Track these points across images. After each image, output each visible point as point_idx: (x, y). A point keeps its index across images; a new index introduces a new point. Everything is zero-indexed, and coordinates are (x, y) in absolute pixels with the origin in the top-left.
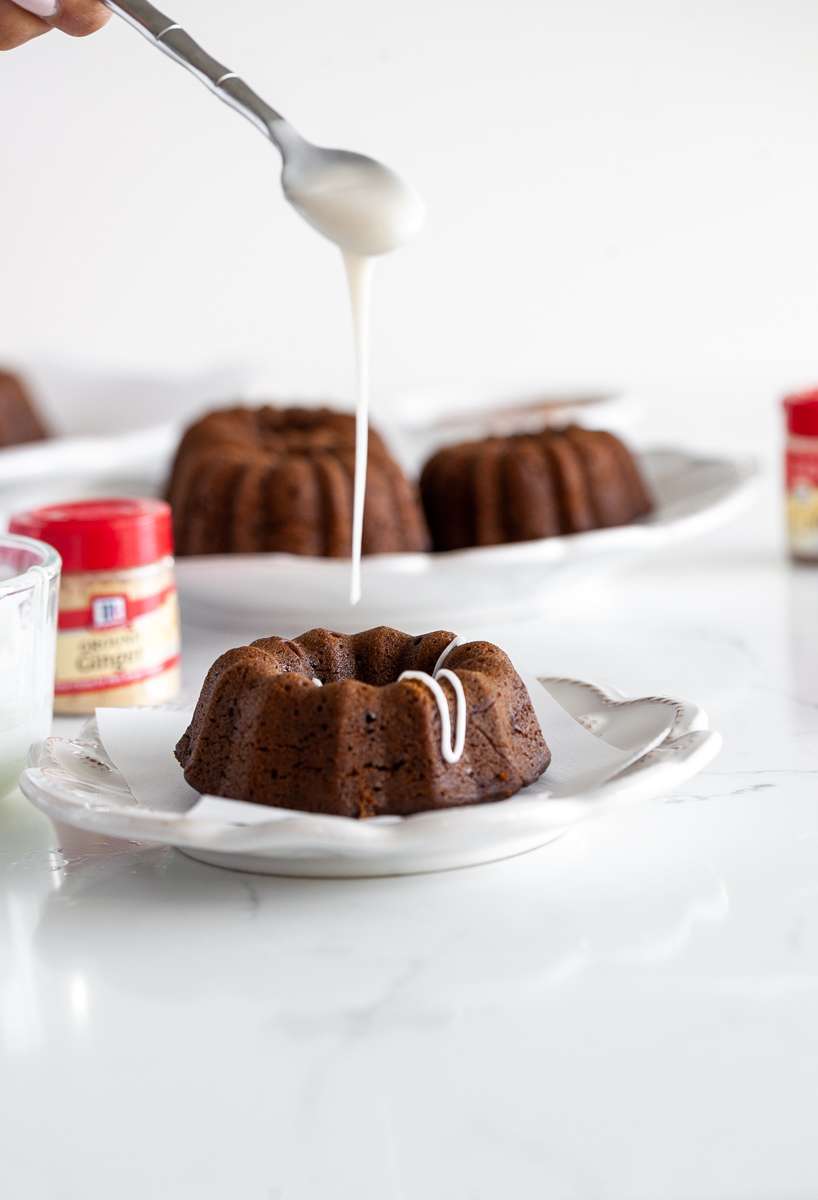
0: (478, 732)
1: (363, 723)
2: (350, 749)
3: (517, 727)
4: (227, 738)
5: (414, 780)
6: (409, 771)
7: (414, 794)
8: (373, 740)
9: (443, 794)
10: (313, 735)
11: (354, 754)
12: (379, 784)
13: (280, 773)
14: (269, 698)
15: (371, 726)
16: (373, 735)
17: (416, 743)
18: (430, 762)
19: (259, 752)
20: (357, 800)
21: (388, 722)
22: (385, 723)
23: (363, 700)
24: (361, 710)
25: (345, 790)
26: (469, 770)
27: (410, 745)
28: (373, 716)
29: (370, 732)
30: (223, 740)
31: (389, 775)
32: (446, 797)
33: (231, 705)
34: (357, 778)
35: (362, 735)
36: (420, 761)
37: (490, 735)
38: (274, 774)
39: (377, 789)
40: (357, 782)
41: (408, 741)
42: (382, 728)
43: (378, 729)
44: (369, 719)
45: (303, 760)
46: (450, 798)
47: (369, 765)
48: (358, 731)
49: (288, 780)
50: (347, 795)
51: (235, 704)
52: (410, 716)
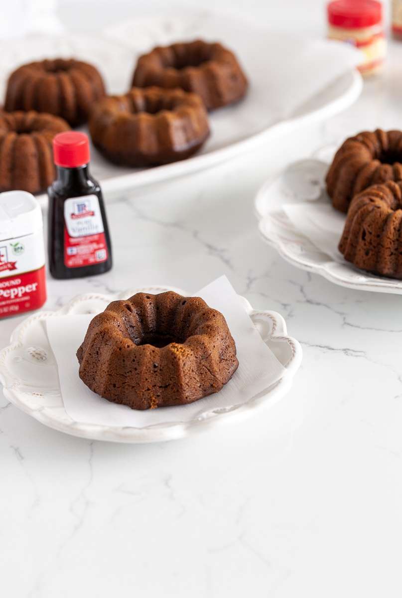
0: (204, 367)
1: (152, 368)
2: (146, 379)
3: (222, 357)
4: (96, 363)
5: (174, 392)
6: (172, 388)
7: (174, 398)
8: (156, 375)
9: (187, 398)
10: (130, 371)
11: (148, 382)
12: (159, 394)
13: (117, 386)
14: (112, 353)
15: (156, 369)
16: (156, 373)
17: (175, 377)
18: (181, 385)
19: (108, 376)
20: (150, 401)
21: (163, 368)
22: (162, 368)
23: (152, 358)
24: (152, 363)
25: (144, 397)
26: (199, 385)
27: (172, 377)
28: (157, 365)
29: (155, 372)
30: (94, 364)
31: (163, 389)
32: (188, 399)
33: (97, 350)
34: (149, 391)
35: (152, 373)
36: (177, 384)
37: (209, 368)
38: (114, 386)
39: (158, 396)
40: (149, 393)
41: (172, 376)
42: (161, 370)
43: (159, 370)
44: (155, 366)
45: (126, 381)
46: (190, 399)
47: (154, 386)
48: (150, 372)
49: (120, 389)
50: (145, 399)
51: (99, 350)
52: (173, 365)
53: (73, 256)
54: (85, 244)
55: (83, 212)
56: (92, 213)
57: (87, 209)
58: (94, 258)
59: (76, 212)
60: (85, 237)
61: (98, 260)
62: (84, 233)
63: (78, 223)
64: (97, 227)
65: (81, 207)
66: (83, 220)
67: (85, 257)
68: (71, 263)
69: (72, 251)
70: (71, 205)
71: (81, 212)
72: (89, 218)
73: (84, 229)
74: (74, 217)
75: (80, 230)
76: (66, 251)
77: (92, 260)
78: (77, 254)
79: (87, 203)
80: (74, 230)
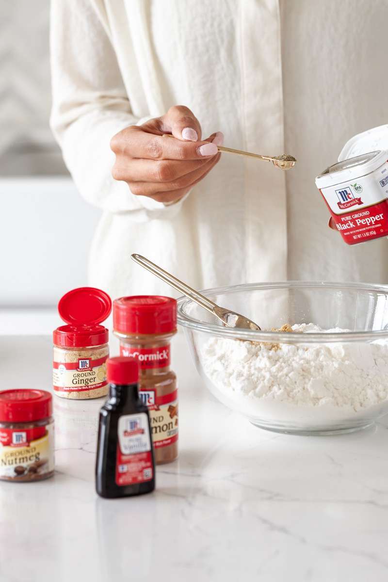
53: (124, 474)
54: (134, 462)
55: (135, 429)
56: (141, 431)
57: (139, 426)
58: (142, 476)
59: (129, 430)
60: (135, 454)
61: (145, 478)
62: (134, 450)
63: (130, 440)
64: (145, 445)
65: (133, 424)
66: (134, 437)
67: (134, 475)
68: (121, 481)
69: (123, 469)
70: (124, 422)
71: (133, 429)
72: (139, 436)
73: (135, 446)
74: (126, 434)
75: (131, 447)
76: (118, 469)
77: (140, 478)
78: (128, 471)
79: (138, 421)
80: (126, 448)
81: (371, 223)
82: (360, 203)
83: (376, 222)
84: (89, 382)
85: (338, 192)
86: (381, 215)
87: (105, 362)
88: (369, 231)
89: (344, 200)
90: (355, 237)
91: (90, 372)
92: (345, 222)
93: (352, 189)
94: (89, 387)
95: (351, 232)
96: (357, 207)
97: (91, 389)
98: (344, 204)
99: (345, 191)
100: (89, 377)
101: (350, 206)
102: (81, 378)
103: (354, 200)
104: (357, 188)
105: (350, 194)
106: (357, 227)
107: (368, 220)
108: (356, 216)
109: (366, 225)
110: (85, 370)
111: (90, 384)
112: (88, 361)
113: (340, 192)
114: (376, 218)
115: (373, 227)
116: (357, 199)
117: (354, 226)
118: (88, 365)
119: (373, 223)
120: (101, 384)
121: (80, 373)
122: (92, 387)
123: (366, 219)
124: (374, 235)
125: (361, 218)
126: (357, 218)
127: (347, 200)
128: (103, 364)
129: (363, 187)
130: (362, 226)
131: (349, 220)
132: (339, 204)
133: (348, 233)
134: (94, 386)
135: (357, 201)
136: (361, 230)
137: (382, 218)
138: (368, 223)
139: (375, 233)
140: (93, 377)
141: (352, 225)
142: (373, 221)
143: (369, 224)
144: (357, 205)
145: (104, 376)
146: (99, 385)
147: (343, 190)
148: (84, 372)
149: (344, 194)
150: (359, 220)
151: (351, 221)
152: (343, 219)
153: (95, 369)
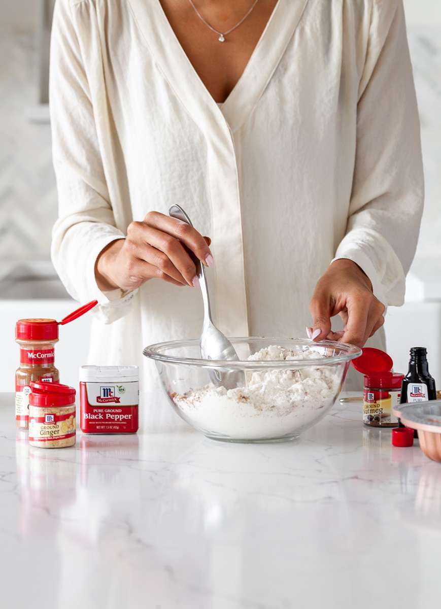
81: (118, 420)
82: (117, 400)
83: (124, 420)
84: (53, 433)
85: (102, 388)
86: (130, 416)
87: (68, 418)
88: (113, 425)
89: (104, 396)
90: (98, 427)
91: (54, 425)
92: (96, 414)
93: (117, 389)
94: (54, 438)
95: (97, 423)
96: (113, 404)
97: (55, 439)
98: (102, 399)
99: (110, 389)
100: (54, 430)
101: (107, 402)
102: (47, 430)
103: (114, 398)
104: (121, 390)
105: (112, 392)
106: (105, 420)
107: (116, 417)
108: (109, 411)
109: (114, 420)
110: (49, 423)
111: (54, 435)
112: (52, 416)
113: (104, 389)
114: (125, 417)
115: (119, 423)
116: (116, 398)
117: (102, 418)
118: (53, 420)
119: (121, 420)
120: (64, 437)
121: (46, 426)
122: (56, 438)
123: (116, 416)
124: (117, 429)
125: (112, 414)
126: (108, 413)
127: (107, 396)
128: (67, 420)
129: (126, 390)
130: (110, 419)
131: (100, 413)
132: (99, 398)
133: (94, 423)
134: (58, 437)
135: (115, 399)
136: (106, 423)
137: (130, 418)
138: (116, 418)
139: (118, 428)
140: (57, 429)
141: (101, 417)
142: (121, 418)
143: (116, 420)
144: (114, 402)
145: (67, 430)
146: (62, 437)
147: (108, 388)
148: (49, 425)
149: (107, 391)
150: (110, 415)
151: (102, 414)
152: (95, 410)
153: (59, 423)
